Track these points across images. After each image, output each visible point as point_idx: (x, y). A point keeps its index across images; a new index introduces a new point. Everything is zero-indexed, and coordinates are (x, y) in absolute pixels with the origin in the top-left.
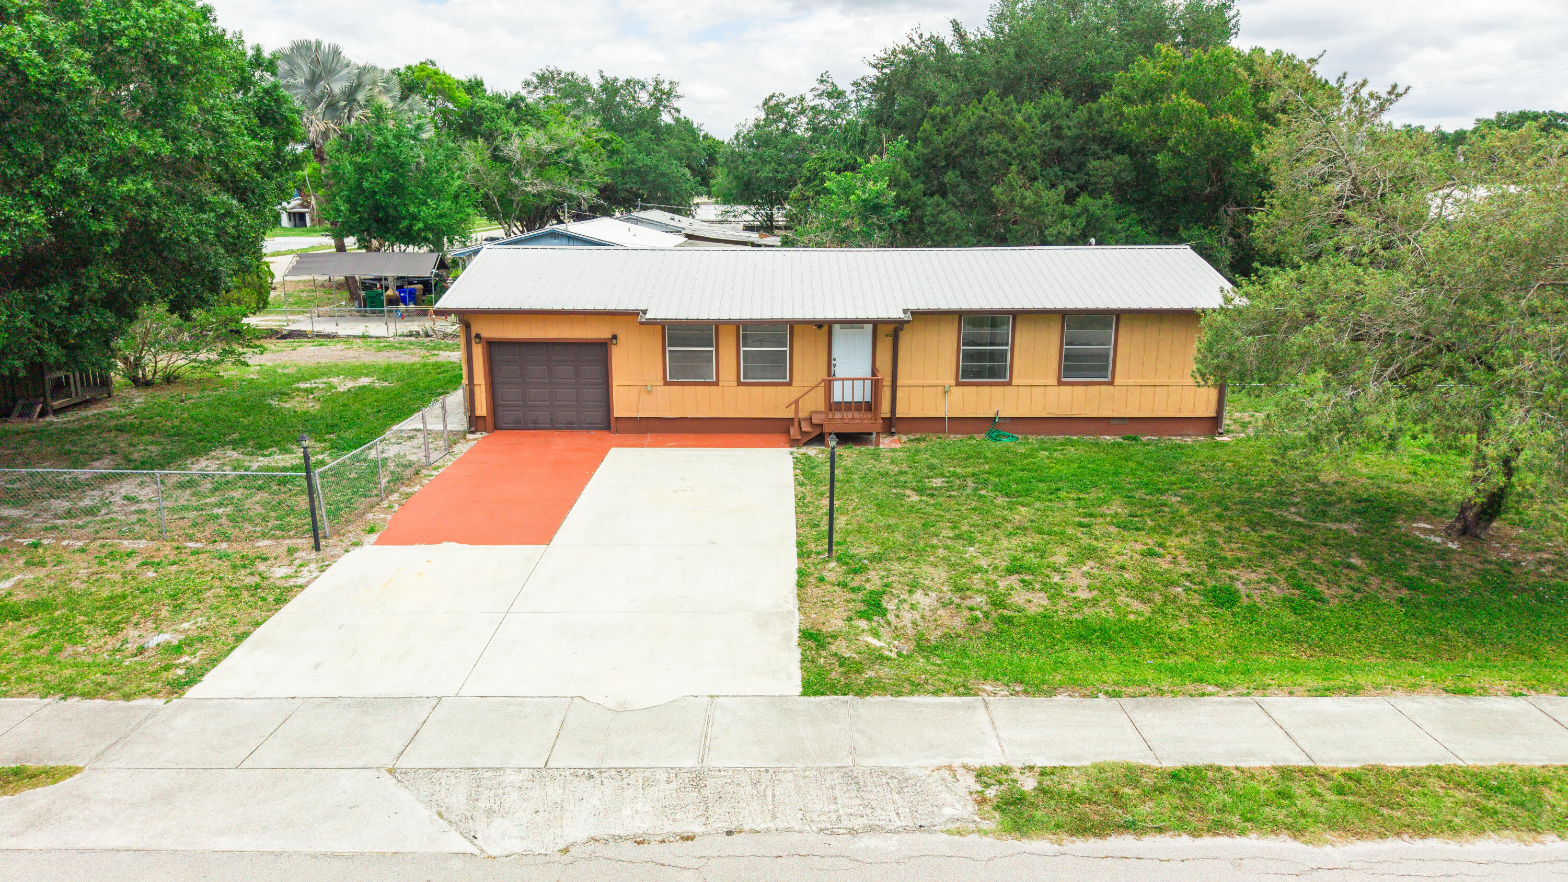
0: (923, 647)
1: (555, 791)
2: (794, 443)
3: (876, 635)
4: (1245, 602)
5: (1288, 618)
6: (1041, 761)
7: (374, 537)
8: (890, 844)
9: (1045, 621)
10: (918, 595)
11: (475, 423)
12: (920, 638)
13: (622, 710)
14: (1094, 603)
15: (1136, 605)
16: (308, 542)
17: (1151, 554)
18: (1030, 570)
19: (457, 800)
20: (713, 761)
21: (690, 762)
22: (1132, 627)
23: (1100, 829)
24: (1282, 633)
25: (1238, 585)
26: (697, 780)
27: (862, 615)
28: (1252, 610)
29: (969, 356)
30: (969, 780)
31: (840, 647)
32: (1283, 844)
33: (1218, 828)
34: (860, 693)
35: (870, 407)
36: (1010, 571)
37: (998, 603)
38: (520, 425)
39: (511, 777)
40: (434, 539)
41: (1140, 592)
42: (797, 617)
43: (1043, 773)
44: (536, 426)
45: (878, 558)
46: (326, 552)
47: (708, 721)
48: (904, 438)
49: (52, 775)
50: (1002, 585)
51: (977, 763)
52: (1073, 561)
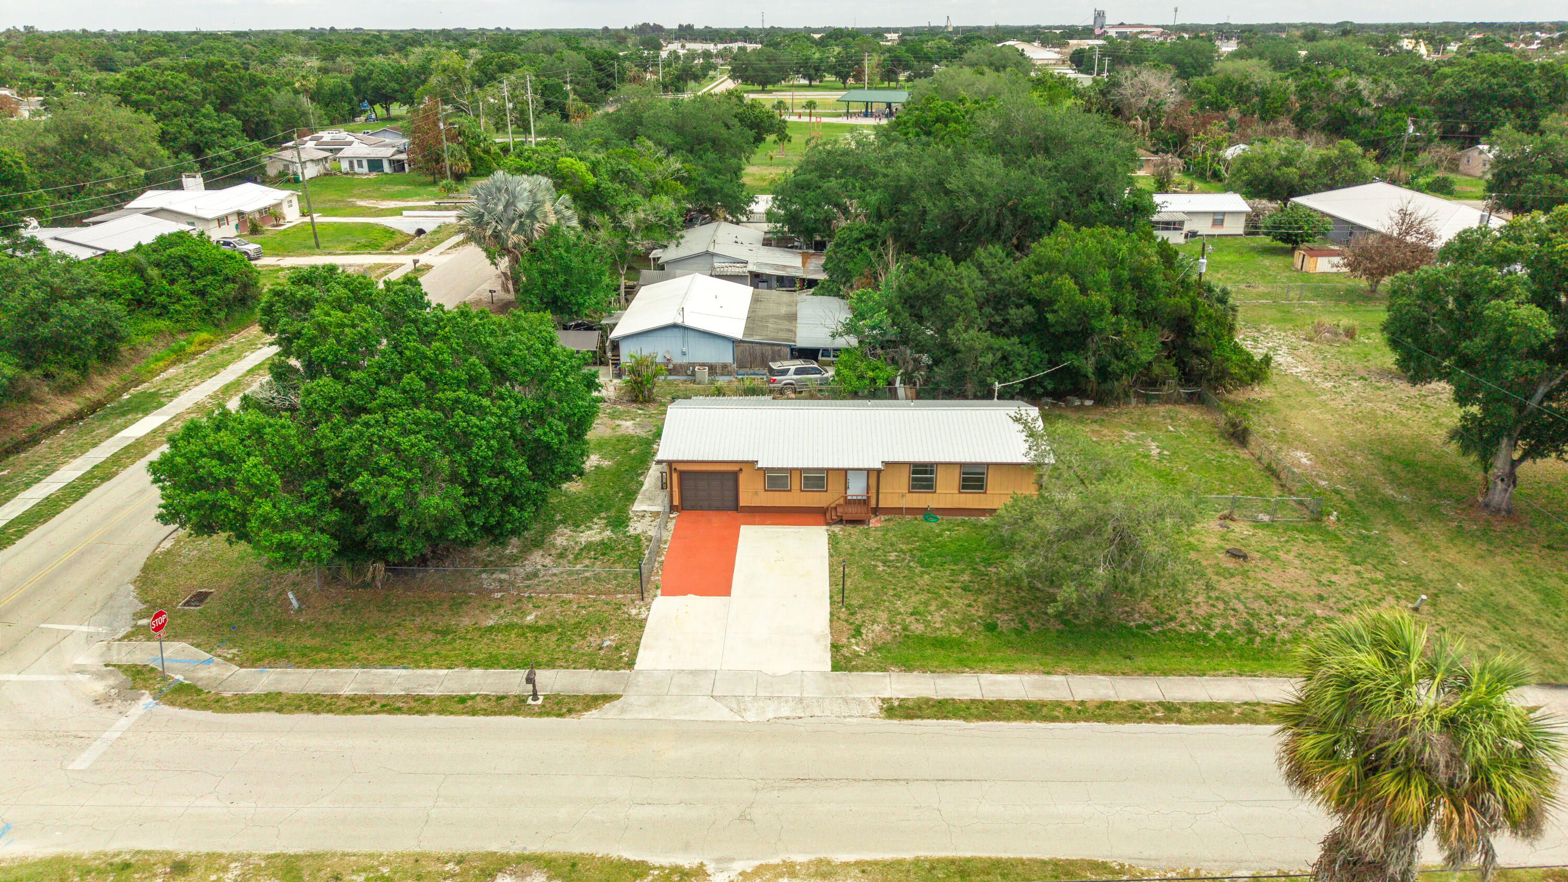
0: (876, 648)
1: (761, 704)
2: (828, 524)
3: (857, 645)
4: (999, 629)
5: (1013, 637)
6: (902, 696)
7: (659, 592)
8: (855, 720)
9: (921, 638)
10: (875, 626)
11: (673, 508)
12: (874, 644)
13: (774, 676)
14: (941, 629)
15: (958, 630)
16: (639, 596)
17: (970, 605)
18: (919, 614)
19: (734, 706)
20: (805, 695)
21: (798, 695)
22: (954, 639)
23: (912, 718)
24: (1010, 645)
25: (999, 622)
26: (801, 700)
27: (854, 636)
28: (1001, 633)
29: (914, 479)
30: (879, 702)
31: (845, 651)
32: (961, 723)
33: (946, 717)
34: (850, 671)
35: (865, 502)
36: (912, 614)
37: (905, 629)
38: (693, 508)
39: (747, 699)
40: (685, 593)
41: (960, 624)
42: (830, 637)
43: (902, 700)
44: (701, 508)
45: (861, 607)
46: (647, 600)
47: (802, 681)
48: (883, 518)
49: (608, 698)
50: (908, 621)
51: (882, 696)
52: (939, 608)
